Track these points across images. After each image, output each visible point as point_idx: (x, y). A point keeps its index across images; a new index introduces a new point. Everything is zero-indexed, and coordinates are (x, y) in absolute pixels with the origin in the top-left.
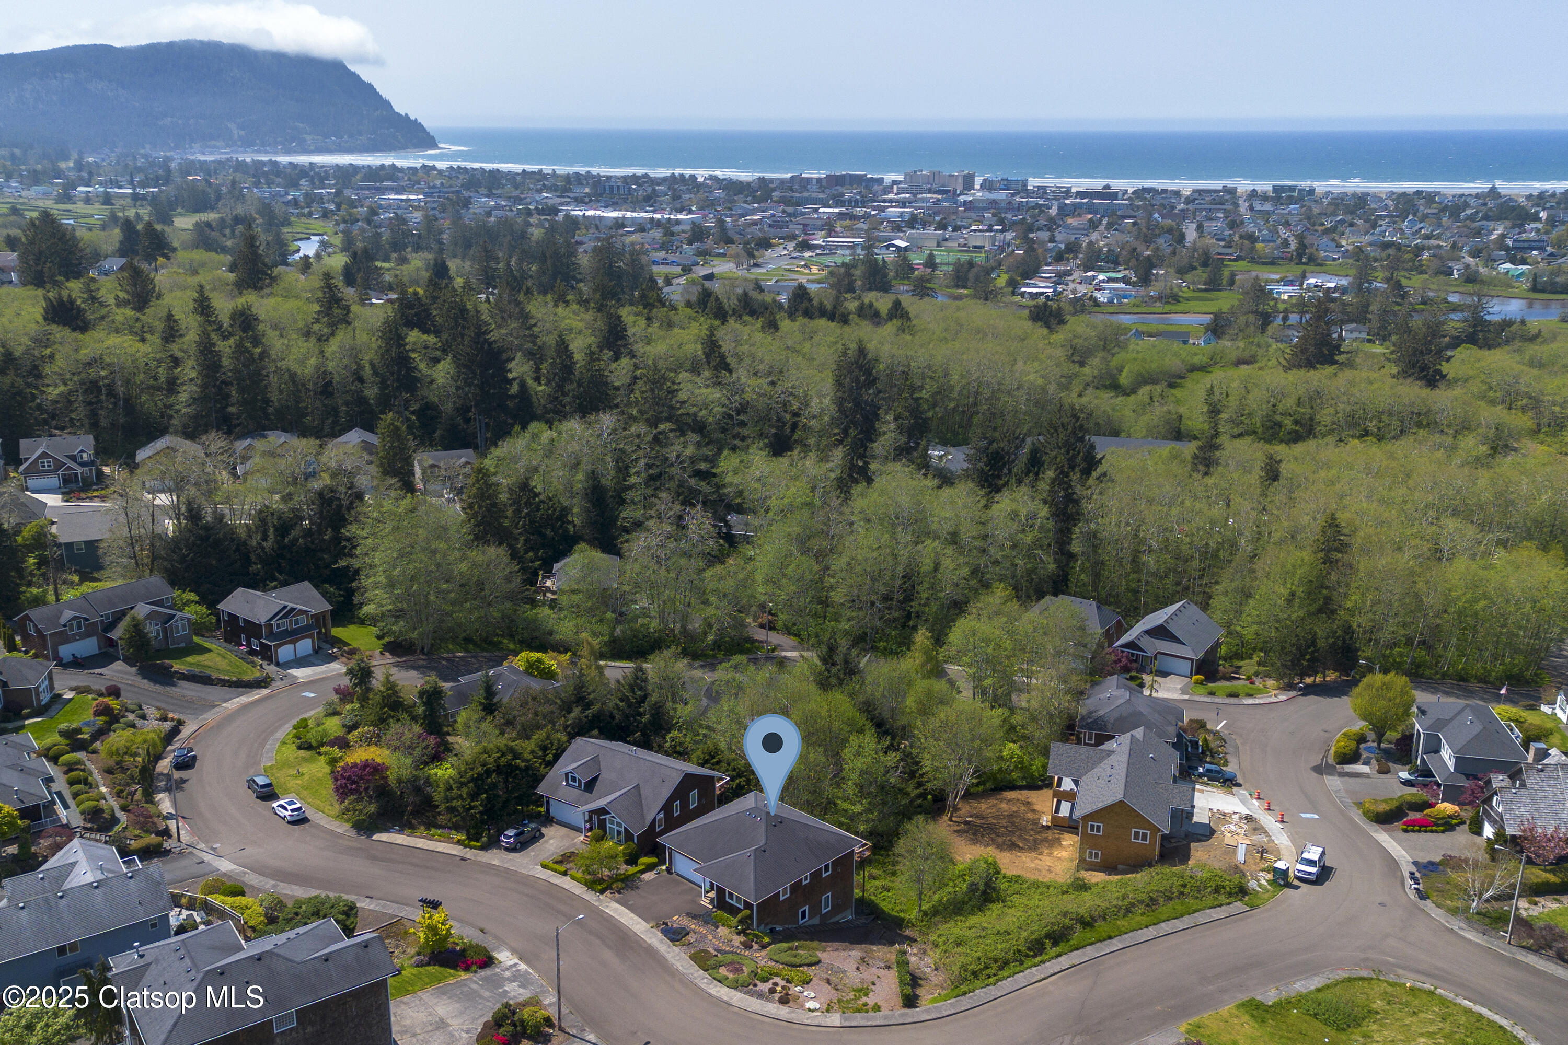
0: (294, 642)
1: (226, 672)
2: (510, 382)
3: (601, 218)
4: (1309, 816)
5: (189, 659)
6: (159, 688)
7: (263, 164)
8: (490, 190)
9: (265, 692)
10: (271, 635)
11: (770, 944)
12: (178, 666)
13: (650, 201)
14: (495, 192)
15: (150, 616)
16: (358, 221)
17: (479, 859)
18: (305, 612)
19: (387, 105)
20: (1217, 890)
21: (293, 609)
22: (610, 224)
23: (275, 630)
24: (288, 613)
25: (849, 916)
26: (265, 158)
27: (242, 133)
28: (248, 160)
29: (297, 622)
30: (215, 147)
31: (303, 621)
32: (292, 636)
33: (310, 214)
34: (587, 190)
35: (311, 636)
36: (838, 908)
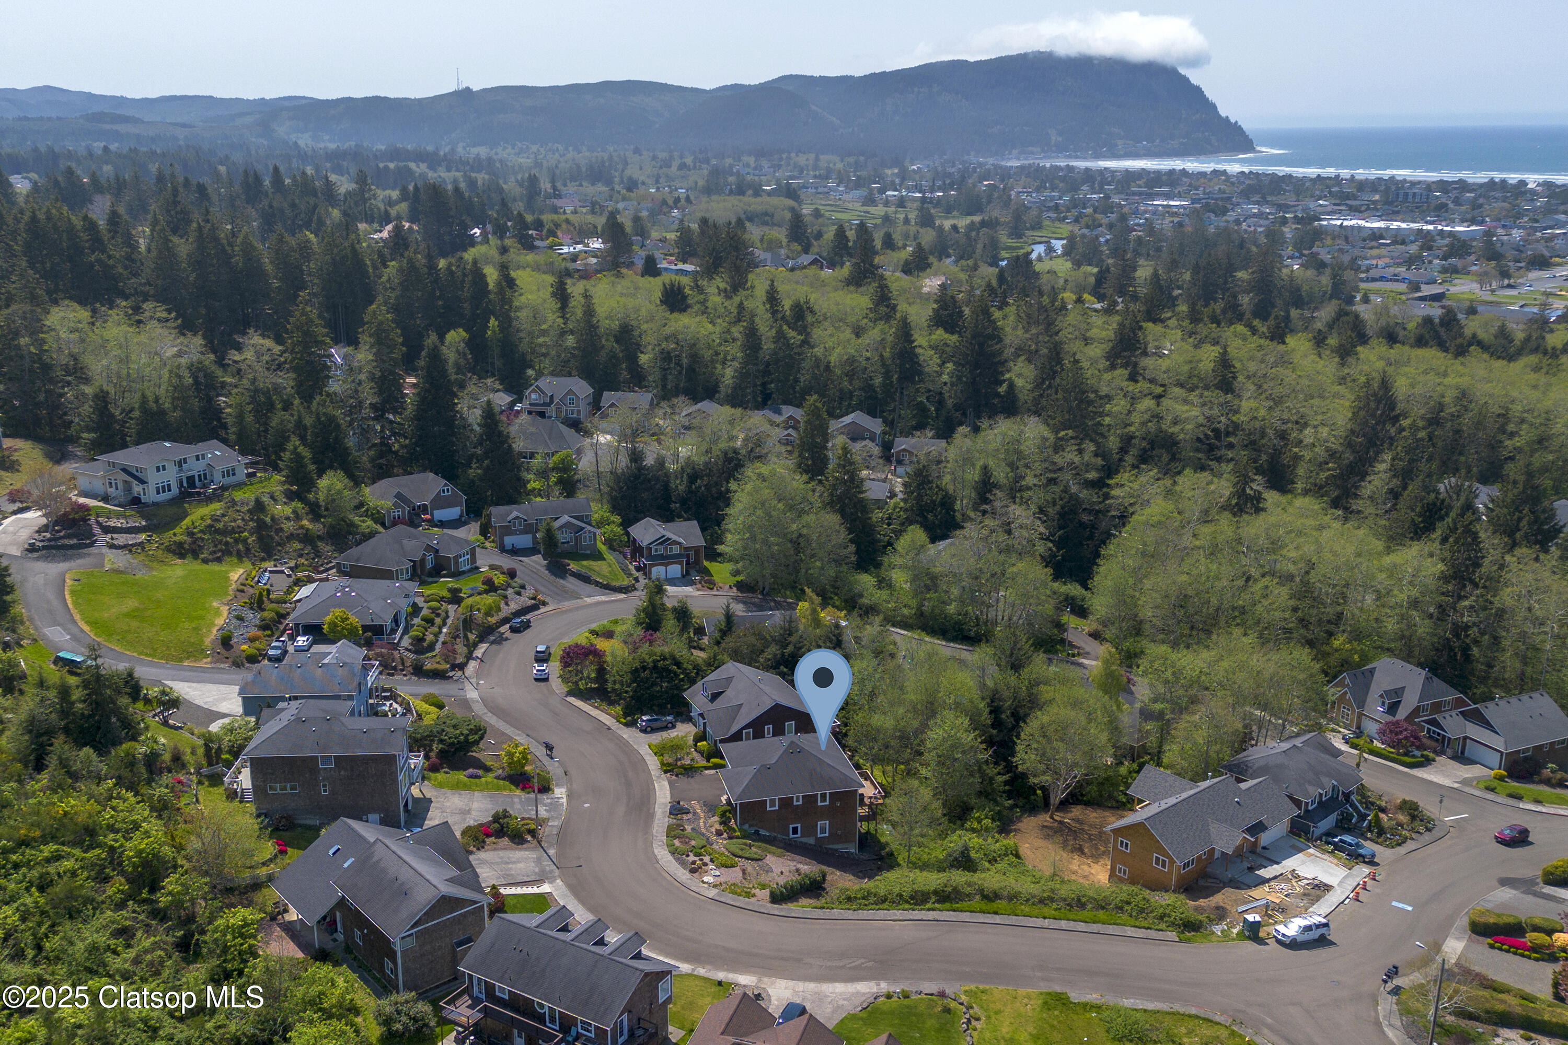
0: (666, 565)
1: (604, 576)
2: (1001, 383)
3: (1360, 228)
4: (1401, 905)
5: (585, 563)
6: (553, 578)
7: (1059, 168)
8: (1264, 198)
9: (623, 596)
10: (650, 557)
11: (737, 837)
12: (573, 566)
13: (1440, 211)
14: (1269, 198)
15: (567, 525)
16: (1101, 225)
17: (620, 732)
18: (680, 544)
19: (1214, 107)
20: (1161, 918)
21: (668, 539)
22: (1365, 234)
23: (653, 553)
24: (664, 541)
25: (853, 849)
26: (1062, 164)
27: (1060, 139)
28: (1048, 165)
29: (671, 550)
30: (1033, 153)
31: (676, 550)
32: (665, 560)
33: (1065, 218)
34: (1377, 197)
35: (681, 563)
36: (834, 837)
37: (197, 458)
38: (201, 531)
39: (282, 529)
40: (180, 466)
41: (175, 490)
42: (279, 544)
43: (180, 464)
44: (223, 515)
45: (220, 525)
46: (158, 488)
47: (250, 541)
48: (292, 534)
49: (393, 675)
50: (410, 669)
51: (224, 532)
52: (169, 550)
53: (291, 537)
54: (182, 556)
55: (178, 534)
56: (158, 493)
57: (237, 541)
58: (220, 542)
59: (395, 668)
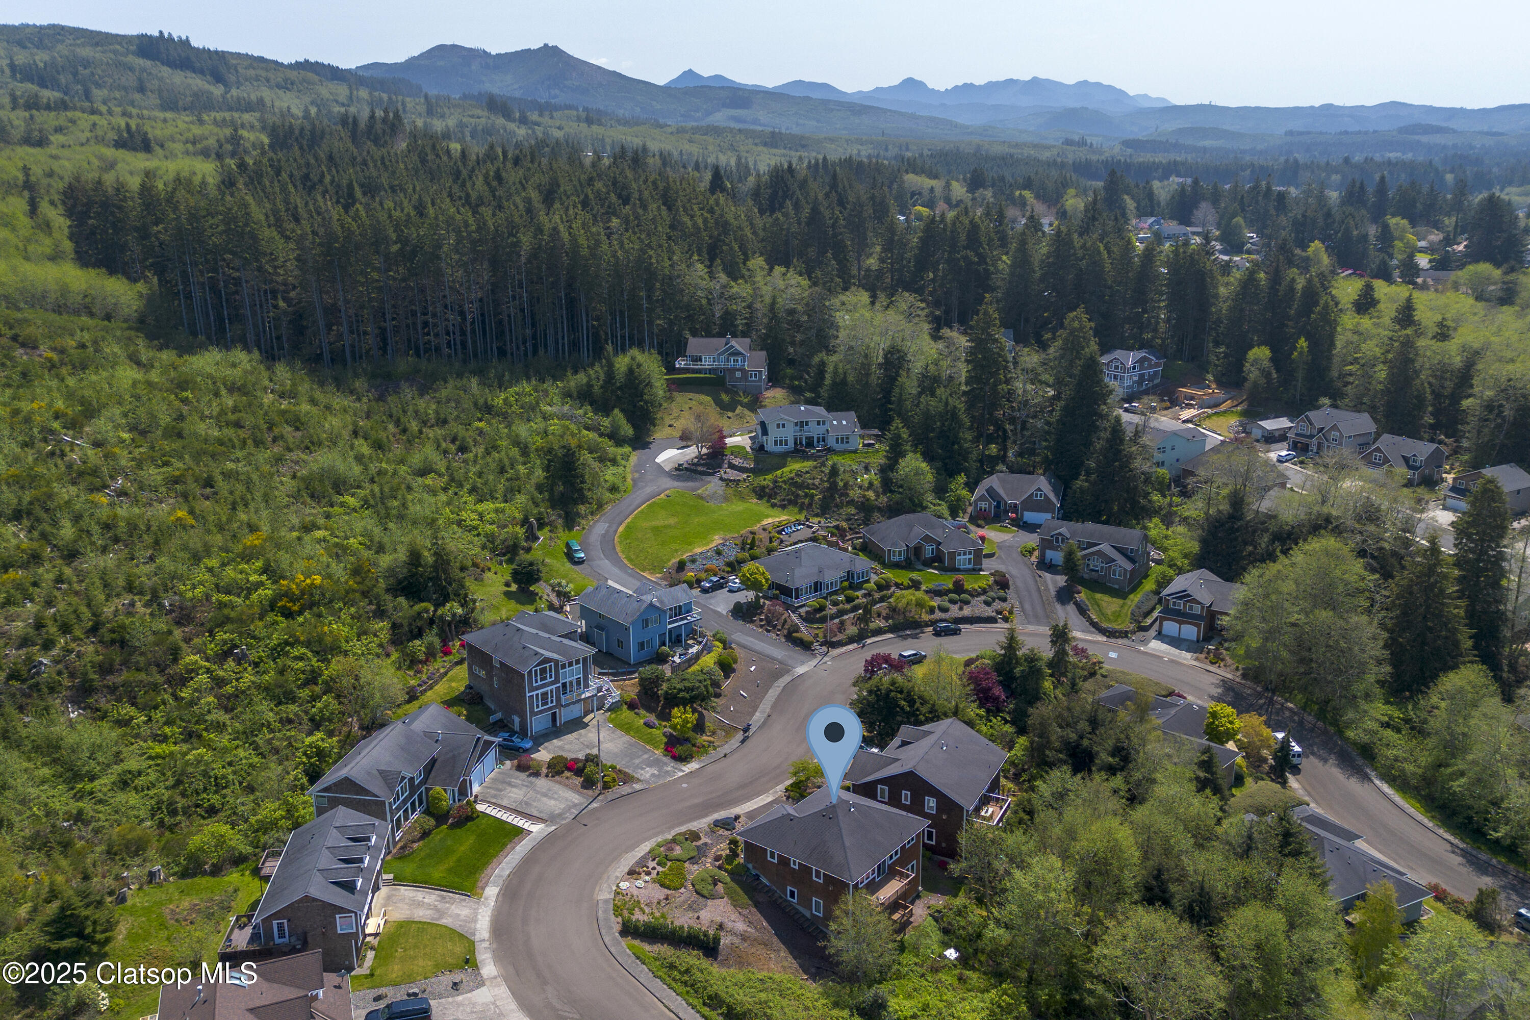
0: (1181, 623)
1: (1103, 614)
6: (1053, 600)
9: (1103, 638)
10: (1166, 609)
12: (1082, 595)
15: (1098, 553)
21: (1189, 596)
23: (1171, 606)
24: (1186, 597)
29: (1191, 608)
31: (1197, 610)
32: (1182, 617)
35: (1198, 626)
37: (819, 423)
38: (784, 482)
39: (847, 495)
40: (802, 426)
41: (791, 444)
42: (837, 506)
43: (802, 424)
44: (807, 472)
45: (799, 480)
46: (776, 442)
47: (816, 498)
48: (853, 500)
49: (768, 631)
50: (785, 632)
51: (800, 486)
52: (754, 491)
53: (851, 502)
54: (760, 498)
55: (766, 480)
56: (776, 444)
57: (806, 495)
58: (793, 493)
59: (774, 627)
